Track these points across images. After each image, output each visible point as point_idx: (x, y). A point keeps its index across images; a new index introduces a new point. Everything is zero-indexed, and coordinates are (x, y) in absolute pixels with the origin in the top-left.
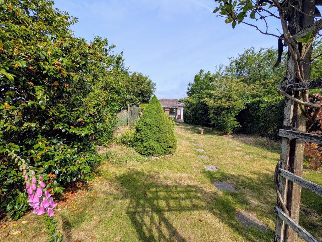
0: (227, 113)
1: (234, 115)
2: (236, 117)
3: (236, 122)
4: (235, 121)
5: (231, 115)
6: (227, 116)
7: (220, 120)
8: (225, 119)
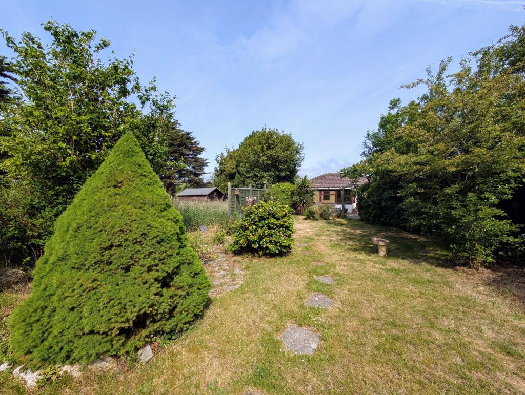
0: (463, 192)
1: (494, 199)
2: (501, 205)
3: (505, 225)
4: (504, 222)
5: (482, 199)
6: (462, 201)
7: (436, 216)
8: (453, 212)
